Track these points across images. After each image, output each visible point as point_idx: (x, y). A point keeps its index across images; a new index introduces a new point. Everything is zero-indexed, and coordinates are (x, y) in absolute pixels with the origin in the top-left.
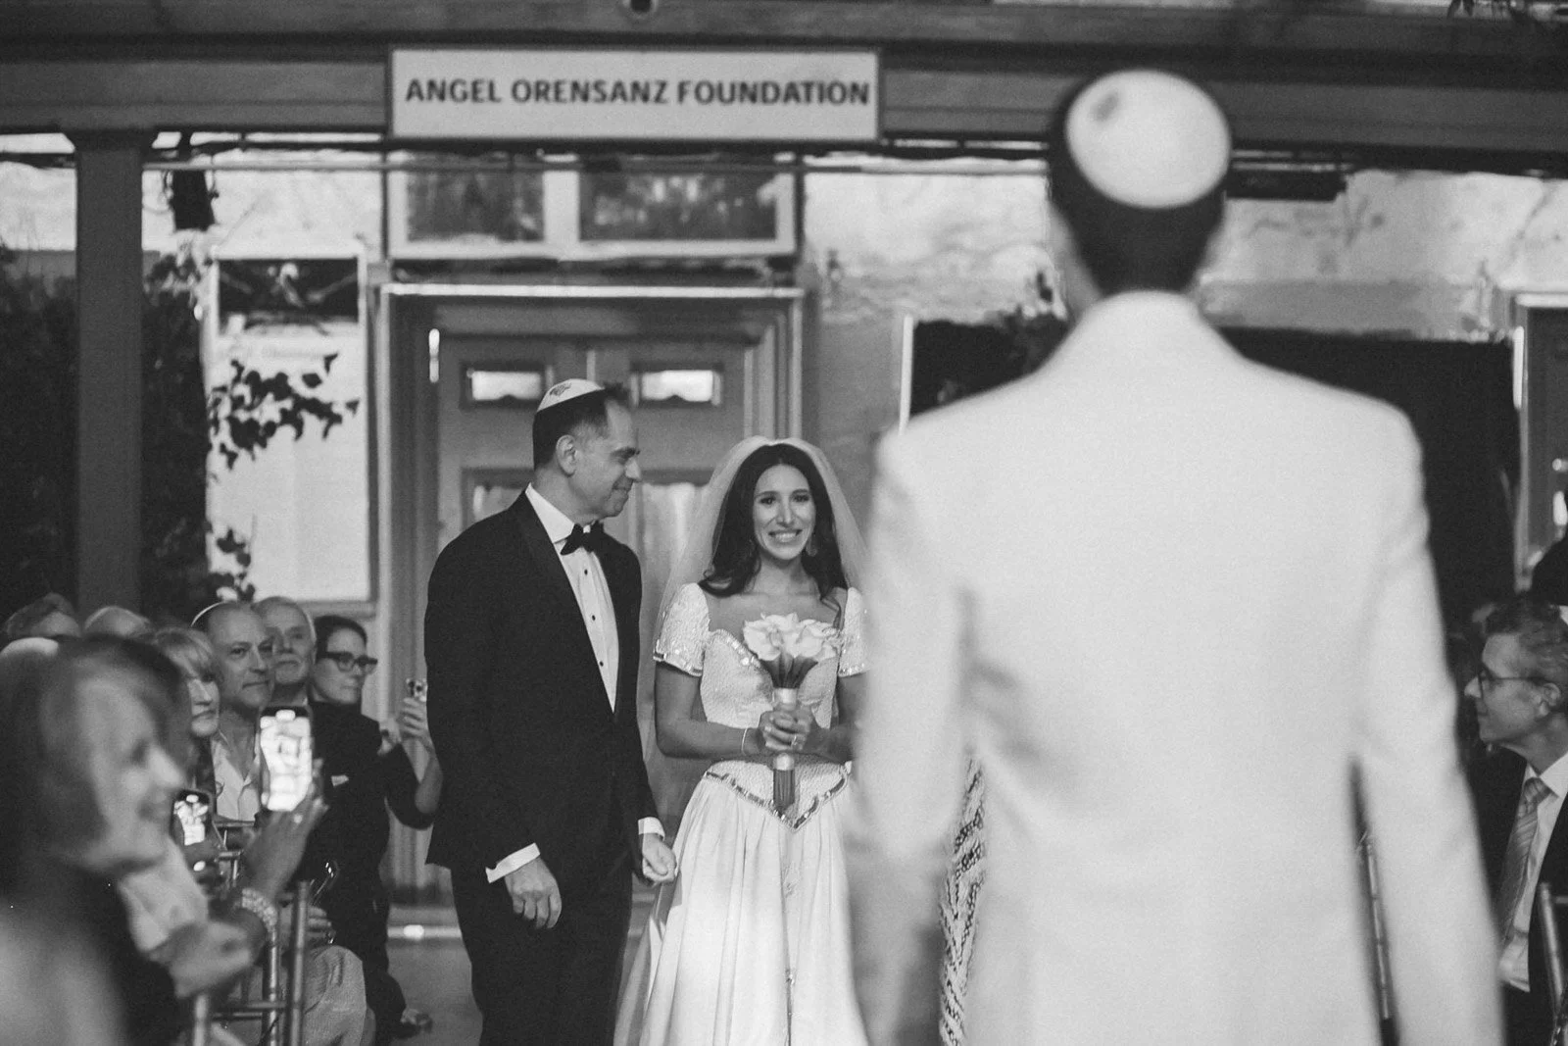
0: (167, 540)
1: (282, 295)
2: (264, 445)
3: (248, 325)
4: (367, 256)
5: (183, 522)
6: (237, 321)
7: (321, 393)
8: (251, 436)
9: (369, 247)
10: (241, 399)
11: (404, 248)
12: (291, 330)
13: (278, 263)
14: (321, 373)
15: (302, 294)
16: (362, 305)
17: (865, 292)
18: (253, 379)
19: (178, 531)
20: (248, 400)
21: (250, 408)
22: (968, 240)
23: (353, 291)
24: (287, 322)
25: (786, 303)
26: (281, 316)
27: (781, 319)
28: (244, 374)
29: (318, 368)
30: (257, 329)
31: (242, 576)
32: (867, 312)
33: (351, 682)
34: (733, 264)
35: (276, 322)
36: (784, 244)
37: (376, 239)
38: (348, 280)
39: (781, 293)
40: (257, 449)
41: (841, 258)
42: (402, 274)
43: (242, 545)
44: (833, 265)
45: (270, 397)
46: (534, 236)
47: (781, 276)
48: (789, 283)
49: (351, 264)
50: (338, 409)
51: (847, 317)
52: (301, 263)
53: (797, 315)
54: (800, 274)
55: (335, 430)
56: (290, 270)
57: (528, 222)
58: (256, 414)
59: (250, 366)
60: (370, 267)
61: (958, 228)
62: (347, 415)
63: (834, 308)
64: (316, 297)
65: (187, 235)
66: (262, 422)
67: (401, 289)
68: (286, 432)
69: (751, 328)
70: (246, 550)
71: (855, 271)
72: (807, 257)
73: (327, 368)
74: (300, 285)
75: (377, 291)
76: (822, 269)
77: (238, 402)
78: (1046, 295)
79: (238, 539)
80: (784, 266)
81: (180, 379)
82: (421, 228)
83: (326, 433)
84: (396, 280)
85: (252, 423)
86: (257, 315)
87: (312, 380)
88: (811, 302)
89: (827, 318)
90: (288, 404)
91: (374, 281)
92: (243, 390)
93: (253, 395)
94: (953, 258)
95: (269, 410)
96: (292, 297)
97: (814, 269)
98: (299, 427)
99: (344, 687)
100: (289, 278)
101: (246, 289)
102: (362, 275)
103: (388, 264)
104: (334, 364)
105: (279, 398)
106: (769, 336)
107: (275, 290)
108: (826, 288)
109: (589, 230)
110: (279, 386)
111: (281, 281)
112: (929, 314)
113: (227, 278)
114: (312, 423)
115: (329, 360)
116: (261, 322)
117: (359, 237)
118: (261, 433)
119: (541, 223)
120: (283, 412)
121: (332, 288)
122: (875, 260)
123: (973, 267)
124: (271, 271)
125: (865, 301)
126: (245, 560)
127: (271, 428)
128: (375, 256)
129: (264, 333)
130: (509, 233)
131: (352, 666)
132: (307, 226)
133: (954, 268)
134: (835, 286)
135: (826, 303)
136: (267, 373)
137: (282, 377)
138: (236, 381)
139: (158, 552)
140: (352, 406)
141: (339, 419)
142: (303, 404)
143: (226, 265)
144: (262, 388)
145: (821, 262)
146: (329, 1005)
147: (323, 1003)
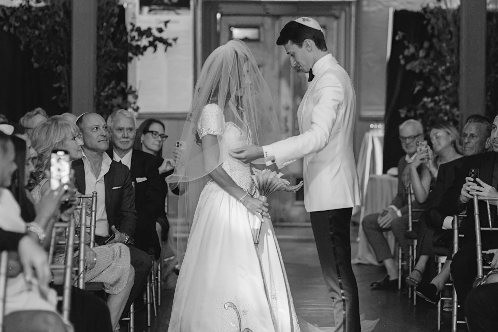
0: (106, 89)
1: (162, 0)
2: (142, 54)
3: (150, 11)
5: (113, 82)
6: (146, 9)
7: (164, 35)
8: (140, 51)
10: (134, 37)
12: (166, 12)
14: (164, 28)
16: (192, 3)
18: (138, 29)
19: (111, 86)
20: (137, 38)
21: (138, 40)
24: (164, 9)
25: (349, 3)
26: (162, 8)
27: (347, 9)
28: (135, 28)
29: (162, 26)
30: (153, 12)
31: (135, 103)
32: (380, 6)
33: (157, 143)
35: (160, 10)
40: (140, 56)
43: (134, 92)
45: (144, 37)
50: (170, 41)
51: (373, 9)
53: (353, 8)
55: (169, 48)
58: (139, 43)
59: (138, 25)
62: (173, 43)
63: (368, 5)
64: (175, 1)
66: (142, 46)
68: (151, 49)
69: (336, 13)
70: (136, 93)
73: (166, 25)
77: (133, 38)
79: (133, 89)
81: (112, 30)
83: (166, 50)
85: (138, 47)
86: (153, 7)
87: (160, 30)
88: (359, 3)
89: (365, 9)
90: (151, 39)
92: (135, 34)
93: (139, 35)
95: (144, 42)
96: (166, 0)
98: (155, 47)
99: (154, 144)
104: (169, 25)
105: (148, 37)
106: (343, 15)
110: (148, 32)
112: (400, 7)
114: (161, 46)
115: (166, 23)
116: (154, 10)
118: (141, 50)
120: (150, 42)
125: (380, 3)
126: (136, 97)
127: (145, 48)
129: (156, 14)
131: (158, 137)
135: (365, 3)
136: (144, 27)
137: (149, 29)
138: (132, 30)
139: (103, 94)
140: (175, 40)
141: (170, 45)
142: (157, 39)
144: (141, 33)
146: (115, 265)
147: (113, 264)
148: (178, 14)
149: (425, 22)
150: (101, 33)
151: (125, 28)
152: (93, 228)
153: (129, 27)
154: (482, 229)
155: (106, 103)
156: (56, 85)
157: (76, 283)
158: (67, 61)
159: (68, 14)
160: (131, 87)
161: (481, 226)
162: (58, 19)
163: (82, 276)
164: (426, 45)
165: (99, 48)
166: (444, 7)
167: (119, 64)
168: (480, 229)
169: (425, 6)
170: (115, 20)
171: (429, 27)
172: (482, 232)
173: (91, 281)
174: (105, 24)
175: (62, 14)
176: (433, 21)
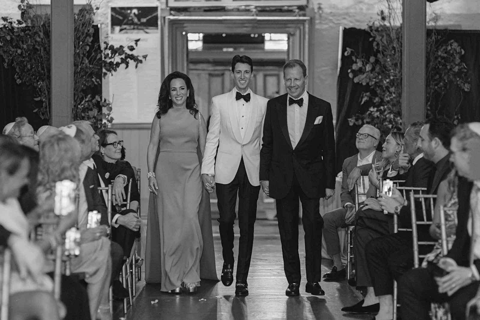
0: (83, 103)
1: (132, 20)
2: (115, 70)
3: (121, 30)
4: (161, 6)
5: (89, 96)
6: (117, 28)
7: (134, 53)
8: (113, 67)
9: (161, 3)
11: (173, 3)
12: (135, 31)
13: (131, 9)
14: (135, 46)
15: (139, 20)
16: (159, 23)
17: (330, 17)
18: (112, 48)
19: (87, 99)
20: (110, 55)
21: (111, 58)
23: (156, 18)
24: (134, 29)
25: (303, 22)
26: (132, 27)
27: (302, 28)
28: (109, 46)
29: (133, 44)
30: (123, 32)
31: (109, 115)
32: (331, 24)
34: (286, 8)
35: (130, 29)
36: (303, 1)
38: (154, 14)
39: (301, 18)
40: (113, 72)
41: (322, 6)
42: (172, 12)
43: (109, 104)
44: (320, 8)
45: (117, 54)
47: (302, 12)
48: (304, 15)
49: (155, 9)
50: (140, 58)
51: (325, 26)
52: (139, 8)
53: (307, 26)
54: (308, 11)
55: (139, 65)
56: (135, 11)
58: (112, 60)
59: (111, 43)
60: (162, 9)
62: (143, 60)
63: (320, 23)
64: (144, 20)
66: (115, 62)
67: (172, 17)
68: (123, 66)
69: (291, 30)
70: (110, 106)
71: (327, 10)
72: (310, 6)
73: (136, 44)
74: (139, 16)
75: (164, 18)
76: (316, 10)
77: (107, 56)
79: (107, 102)
80: (303, 9)
81: (88, 48)
83: (136, 67)
84: (171, 14)
85: (111, 63)
86: (124, 27)
87: (132, 49)
88: (312, 21)
89: (317, 27)
90: (123, 56)
91: (163, 15)
92: (109, 52)
93: (112, 54)
94: (361, 6)
95: (117, 59)
96: (136, 20)
97: (313, 9)
98: (127, 64)
100: (134, 13)
101: (121, 18)
102: (159, 12)
103: (168, 8)
104: (138, 43)
105: (120, 54)
106: (298, 32)
107: (130, 18)
108: (317, 16)
110: (120, 50)
111: (132, 15)
112: (350, 25)
113: (114, 14)
114: (132, 63)
115: (137, 41)
116: (125, 29)
120: (122, 58)
121: (149, 17)
122: (334, 7)
123: (368, 9)
124: (129, 11)
125: (331, 21)
126: (110, 109)
127: (118, 65)
128: (164, 6)
129: (127, 33)
133: (361, 9)
134: (320, 15)
135: (317, 22)
136: (116, 46)
138: (106, 49)
139: (80, 107)
140: (145, 57)
141: (141, 62)
142: (128, 56)
143: (113, 9)
144: (115, 51)
145: (316, 7)
148: (147, 33)
149: (371, 39)
150: (78, 51)
151: (99, 46)
153: (103, 46)
154: (418, 223)
155: (83, 115)
158: (47, 77)
159: (47, 34)
160: (105, 101)
161: (417, 220)
162: (38, 39)
164: (372, 59)
165: (76, 65)
166: (388, 24)
167: (94, 79)
168: (416, 222)
169: (371, 24)
170: (90, 40)
171: (375, 44)
172: (418, 226)
174: (81, 43)
175: (42, 34)
176: (378, 38)
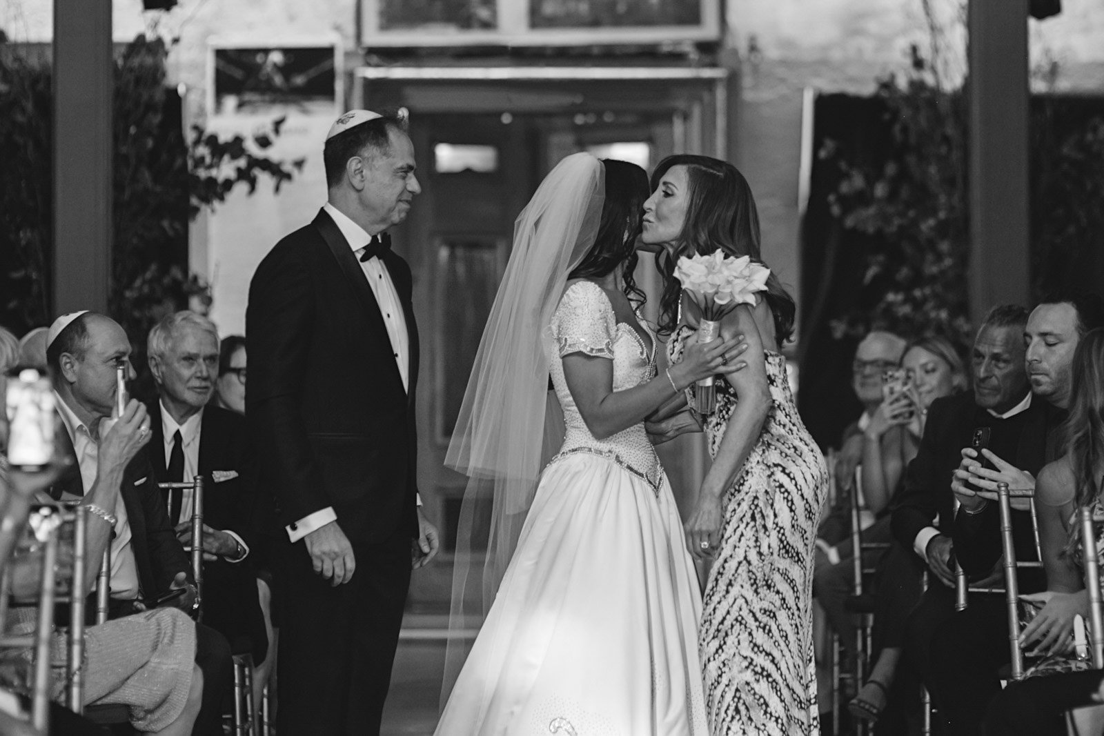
0: (138, 283)
1: (269, 81)
2: (222, 199)
3: (241, 105)
4: (343, 44)
5: (153, 267)
6: (230, 102)
7: (273, 154)
8: (216, 191)
9: (345, 37)
10: (202, 159)
11: (375, 37)
13: (266, 51)
14: (272, 136)
15: (286, 78)
16: (339, 86)
17: (781, 72)
18: (212, 141)
19: (148, 275)
20: (208, 160)
21: (210, 167)
22: (873, 26)
23: (330, 75)
24: (273, 102)
25: (710, 83)
26: (267, 98)
27: (706, 96)
28: (204, 138)
29: (268, 130)
30: (246, 109)
31: (205, 315)
32: (783, 90)
34: (665, 49)
35: (263, 101)
36: (708, 30)
37: (350, 29)
38: (325, 65)
39: (707, 73)
40: (216, 204)
41: (760, 43)
42: (375, 59)
43: (205, 289)
44: (753, 48)
45: (226, 158)
46: (488, 25)
47: (707, 60)
48: (713, 65)
49: (327, 53)
50: (287, 168)
51: (767, 95)
52: (286, 51)
53: (721, 94)
54: (723, 56)
55: (285, 185)
56: (276, 58)
57: (483, 13)
58: (214, 172)
60: (348, 55)
61: (862, 16)
62: (295, 172)
63: (755, 87)
64: (299, 80)
65: (153, 14)
66: (221, 179)
67: (373, 73)
68: (241, 188)
69: (681, 104)
70: (209, 292)
71: (771, 52)
72: (730, 42)
73: (276, 130)
74: (285, 70)
75: (350, 75)
76: (744, 53)
77: (200, 162)
78: (918, 64)
79: (201, 283)
80: (709, 50)
81: (150, 143)
82: (390, 20)
83: (277, 189)
84: (369, 65)
85: (212, 181)
86: (248, 97)
87: (264, 142)
88: (733, 81)
89: (748, 95)
90: (242, 163)
91: (349, 67)
92: (203, 151)
93: (213, 154)
94: (860, 41)
95: (227, 169)
96: (278, 80)
97: (735, 52)
98: (253, 183)
99: (242, 398)
100: (275, 65)
101: (239, 74)
102: (339, 62)
103: (361, 52)
105: (234, 157)
106: (696, 112)
107: (262, 77)
108: (746, 69)
109: (537, 19)
110: (235, 147)
111: (268, 68)
112: (829, 87)
113: (222, 63)
114: (265, 180)
115: (278, 124)
116: (250, 103)
117: (337, 28)
118: (219, 190)
119: (494, 13)
120: (239, 170)
121: (313, 72)
122: (787, 44)
123: (877, 50)
124: (259, 58)
125: (783, 80)
126: (208, 301)
127: (228, 185)
128: (350, 44)
129: (253, 112)
130: (466, 22)
132: (292, 18)
133: (860, 51)
134: (756, 69)
135: (747, 82)
136: (225, 137)
137: (238, 140)
138: (197, 142)
139: (128, 294)
140: (299, 164)
141: (288, 177)
142: (254, 162)
143: (221, 54)
144: (219, 149)
145: (742, 46)
146: (159, 663)
147: (154, 660)
148: (305, 112)
149: (887, 116)
150: (124, 150)
151: (181, 138)
152: (103, 580)
153: (190, 136)
154: (1020, 564)
155: (137, 314)
156: (17, 275)
157: (63, 698)
158: (44, 217)
159: (46, 106)
160: (195, 279)
161: (1018, 557)
162: (20, 118)
163: (76, 679)
164: (891, 169)
165: (118, 186)
166: (929, 79)
167: (166, 224)
168: (1016, 564)
169: (886, 78)
170: (156, 119)
171: (897, 128)
173: (99, 703)
174: (133, 130)
175: (29, 106)
176: (906, 113)
